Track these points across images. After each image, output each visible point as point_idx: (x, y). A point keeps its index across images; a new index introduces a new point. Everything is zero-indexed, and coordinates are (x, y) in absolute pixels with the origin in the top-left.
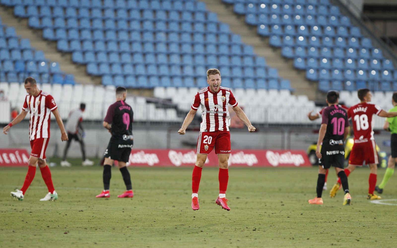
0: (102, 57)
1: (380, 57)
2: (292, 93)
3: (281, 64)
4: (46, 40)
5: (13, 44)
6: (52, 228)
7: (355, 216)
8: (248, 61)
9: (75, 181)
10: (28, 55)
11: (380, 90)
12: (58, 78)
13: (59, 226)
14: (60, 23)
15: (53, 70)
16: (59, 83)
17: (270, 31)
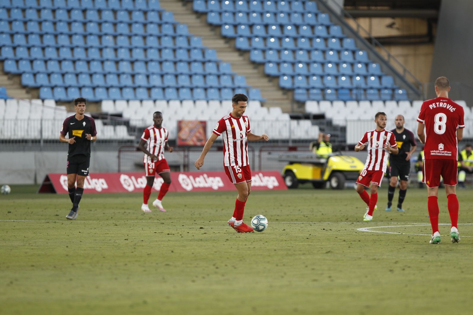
0: (39, 66)
1: (365, 60)
2: (262, 105)
3: (250, 70)
7: (339, 246)
8: (211, 68)
9: (9, 212)
11: (366, 99)
17: (236, 32)
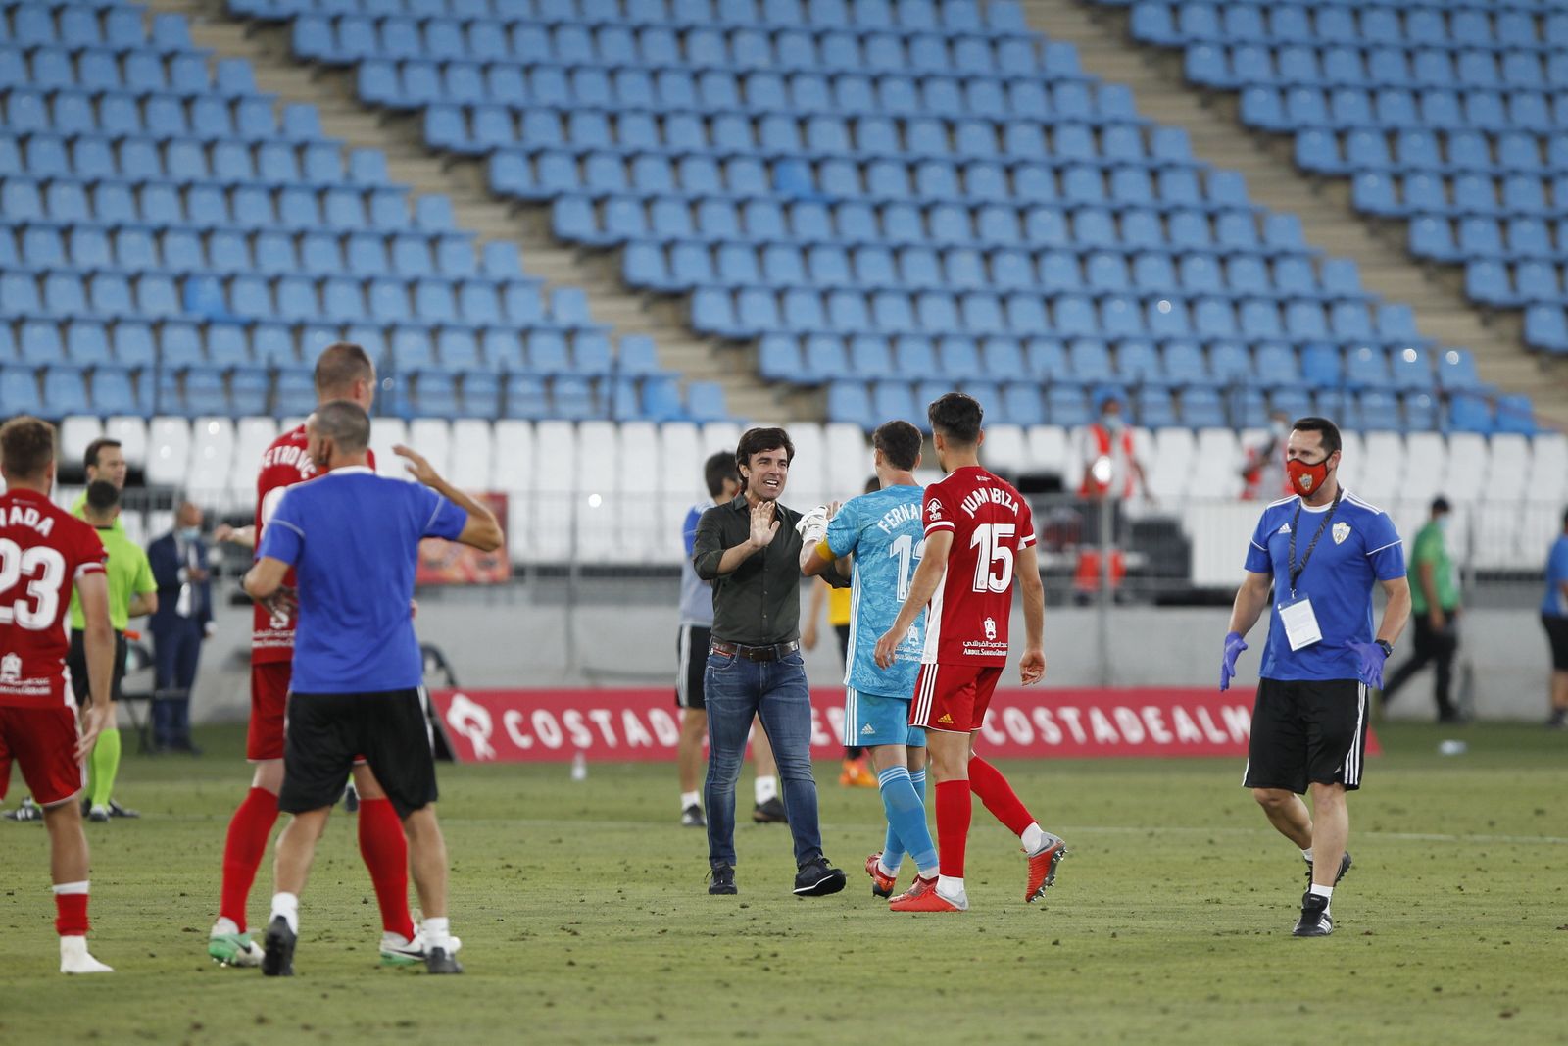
4: (1420, 261)
5: (1293, 278)
6: (1453, 995)
9: (1539, 812)
10: (1350, 322)
12: (1468, 407)
13: (1478, 987)
14: (1475, 193)
15: (1450, 380)
16: (1473, 430)
